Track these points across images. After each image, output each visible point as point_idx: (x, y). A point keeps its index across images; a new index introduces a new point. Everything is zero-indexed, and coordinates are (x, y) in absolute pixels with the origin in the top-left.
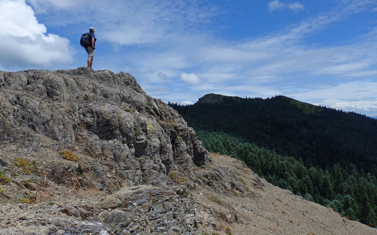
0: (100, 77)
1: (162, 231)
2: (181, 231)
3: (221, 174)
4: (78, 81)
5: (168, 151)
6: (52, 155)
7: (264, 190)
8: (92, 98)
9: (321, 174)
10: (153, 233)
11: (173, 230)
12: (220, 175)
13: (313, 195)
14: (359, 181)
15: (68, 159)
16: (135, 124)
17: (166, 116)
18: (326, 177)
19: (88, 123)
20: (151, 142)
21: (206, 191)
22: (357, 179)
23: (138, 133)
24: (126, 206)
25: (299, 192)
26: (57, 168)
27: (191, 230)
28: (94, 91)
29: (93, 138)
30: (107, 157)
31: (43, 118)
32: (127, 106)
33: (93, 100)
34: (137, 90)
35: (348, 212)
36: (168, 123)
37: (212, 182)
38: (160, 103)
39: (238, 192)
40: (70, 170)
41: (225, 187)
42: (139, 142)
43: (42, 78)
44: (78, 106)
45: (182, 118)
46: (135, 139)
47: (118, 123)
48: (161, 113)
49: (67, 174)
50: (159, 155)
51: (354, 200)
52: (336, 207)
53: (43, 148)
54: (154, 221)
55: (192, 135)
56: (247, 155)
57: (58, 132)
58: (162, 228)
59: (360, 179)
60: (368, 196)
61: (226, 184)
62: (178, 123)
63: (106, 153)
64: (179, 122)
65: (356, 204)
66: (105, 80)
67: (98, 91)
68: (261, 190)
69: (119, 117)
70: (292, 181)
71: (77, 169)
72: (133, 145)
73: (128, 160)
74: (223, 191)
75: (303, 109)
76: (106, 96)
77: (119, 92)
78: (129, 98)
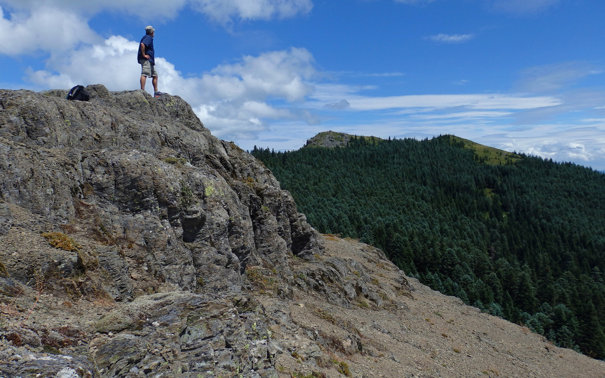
0: (127, 103)
1: (205, 369)
2: (238, 370)
3: (338, 271)
4: (85, 111)
5: (244, 232)
6: (30, 241)
7: (415, 298)
8: (109, 140)
9: (516, 270)
10: (187, 373)
11: (225, 367)
12: (337, 273)
13: (502, 306)
14: (579, 281)
15: (60, 248)
16: (182, 184)
17: (241, 171)
18: (524, 275)
19: (99, 184)
20: (213, 217)
21: (311, 300)
22: (577, 276)
23: (189, 202)
24: (140, 327)
25: (479, 302)
26: (37, 263)
27: (259, 368)
28: (113, 127)
29: (107, 210)
30: (133, 242)
31: (16, 175)
32: (173, 154)
33: (110, 144)
34: (192, 125)
35: (561, 333)
36: (246, 184)
37: (323, 285)
38: (233, 148)
39: (367, 301)
40: (63, 266)
41: (346, 293)
42: (190, 217)
43: (17, 105)
44: (82, 154)
45: (271, 175)
46: (184, 212)
47: (152, 184)
48: (233, 165)
49: (57, 274)
50: (227, 239)
51: (570, 313)
52: (541, 325)
53: (14, 229)
54: (190, 352)
55: (288, 204)
56: (390, 237)
57: (44, 200)
58: (203, 364)
59: (581, 276)
60: (594, 306)
61: (346, 289)
62: (264, 183)
63: (131, 235)
64: (266, 181)
65: (575, 320)
66: (134, 109)
67: (121, 127)
68: (408, 299)
69: (153, 173)
70: (466, 282)
71: (74, 264)
72: (179, 221)
73: (171, 247)
74: (341, 300)
75: (486, 157)
76: (134, 136)
77: (159, 130)
78: (176, 139)
